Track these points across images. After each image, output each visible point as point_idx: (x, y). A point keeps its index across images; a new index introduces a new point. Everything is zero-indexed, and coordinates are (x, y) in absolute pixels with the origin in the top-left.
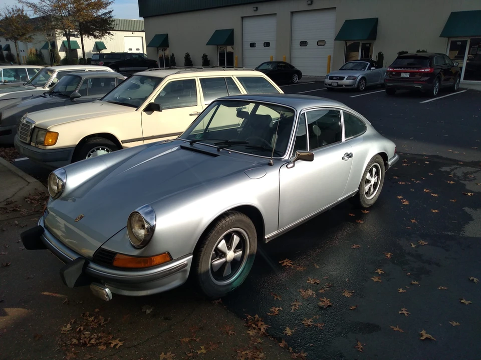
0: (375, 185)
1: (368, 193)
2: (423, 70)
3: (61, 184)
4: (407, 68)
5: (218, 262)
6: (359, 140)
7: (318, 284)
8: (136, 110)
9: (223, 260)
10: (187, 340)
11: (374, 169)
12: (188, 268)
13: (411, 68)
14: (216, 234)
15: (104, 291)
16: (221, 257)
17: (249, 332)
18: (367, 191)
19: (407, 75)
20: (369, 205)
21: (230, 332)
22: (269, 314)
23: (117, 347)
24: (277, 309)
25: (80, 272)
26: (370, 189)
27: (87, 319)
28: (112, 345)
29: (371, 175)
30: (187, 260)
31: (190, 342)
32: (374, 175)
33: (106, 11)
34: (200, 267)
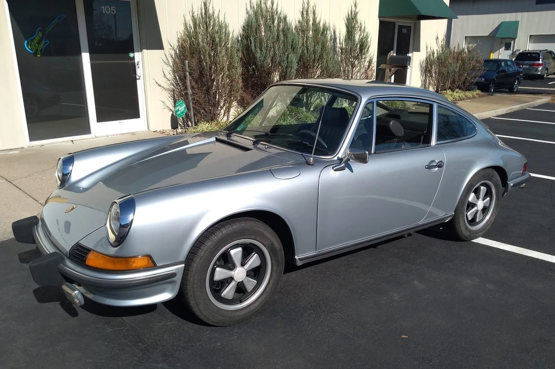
0: (485, 210)
1: (473, 222)
6: (461, 145)
11: (483, 189)
12: (178, 279)
15: (74, 294)
18: (470, 218)
26: (475, 215)
29: (477, 196)
30: (175, 270)
32: (482, 196)
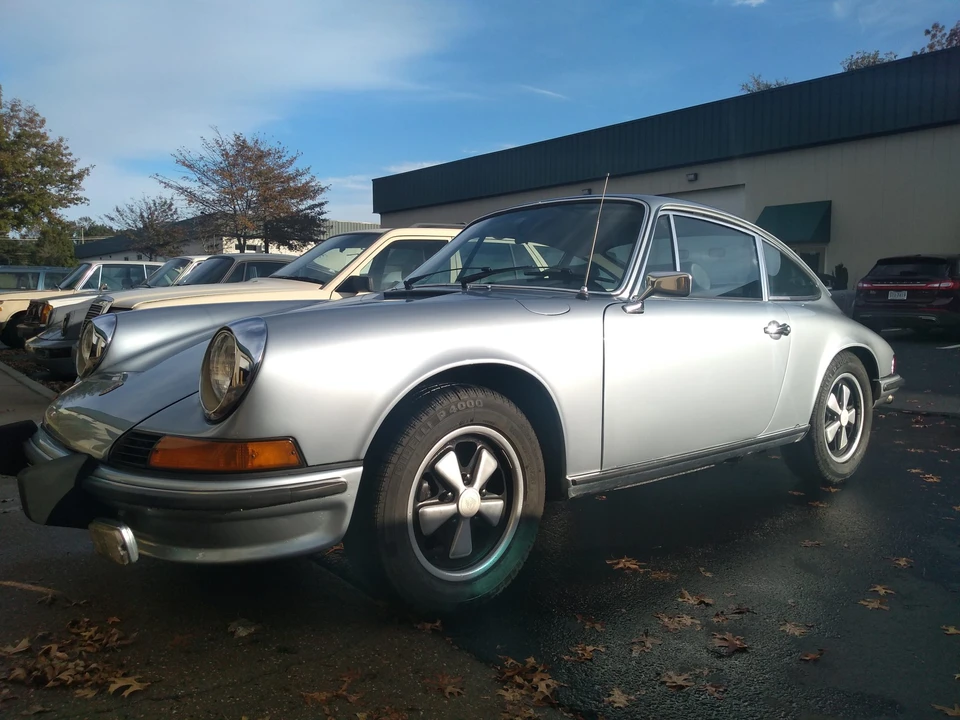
0: (851, 430)
1: (834, 445)
2: (937, 285)
3: (103, 345)
4: (902, 281)
5: (435, 510)
7: (707, 605)
8: (321, 288)
9: (450, 508)
10: (324, 696)
11: (846, 391)
12: (350, 497)
13: (908, 281)
14: (430, 425)
15: (117, 533)
16: (443, 500)
17: (503, 692)
18: (830, 439)
19: (903, 296)
20: (839, 475)
21: (450, 689)
22: (566, 658)
23: (126, 693)
24: (590, 648)
25: (69, 485)
26: (838, 435)
27: (78, 635)
28: (113, 688)
29: (840, 400)
30: (345, 477)
31: (329, 702)
32: (845, 402)
33: (316, 202)
34: (381, 505)
